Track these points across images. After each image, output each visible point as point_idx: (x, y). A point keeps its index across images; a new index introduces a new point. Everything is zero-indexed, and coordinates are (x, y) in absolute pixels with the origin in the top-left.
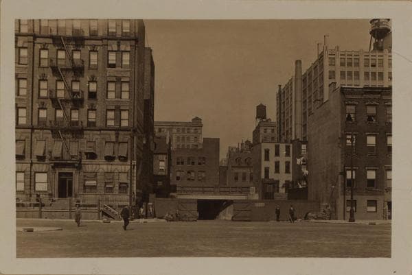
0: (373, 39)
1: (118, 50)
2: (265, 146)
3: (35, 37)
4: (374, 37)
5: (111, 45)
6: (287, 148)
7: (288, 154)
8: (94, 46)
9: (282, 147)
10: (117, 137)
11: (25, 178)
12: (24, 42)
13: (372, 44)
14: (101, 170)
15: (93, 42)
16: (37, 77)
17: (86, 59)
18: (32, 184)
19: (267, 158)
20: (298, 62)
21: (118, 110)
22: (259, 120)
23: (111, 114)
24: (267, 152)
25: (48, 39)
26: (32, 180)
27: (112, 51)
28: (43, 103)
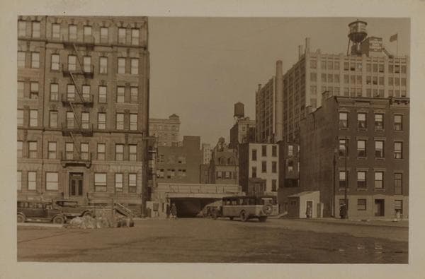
0: (351, 42)
1: (128, 57)
2: (252, 146)
3: (47, 42)
4: (352, 40)
5: (121, 52)
6: (274, 148)
7: (274, 154)
8: (104, 52)
9: (269, 147)
10: (127, 139)
11: (36, 178)
12: (36, 48)
13: (350, 47)
14: (111, 171)
15: (103, 49)
16: (48, 81)
17: (96, 65)
18: (44, 183)
19: (255, 158)
20: (279, 63)
21: (127, 113)
22: (236, 118)
23: (120, 118)
24: (255, 152)
25: (60, 45)
26: (44, 180)
27: (122, 58)
28: (54, 106)
